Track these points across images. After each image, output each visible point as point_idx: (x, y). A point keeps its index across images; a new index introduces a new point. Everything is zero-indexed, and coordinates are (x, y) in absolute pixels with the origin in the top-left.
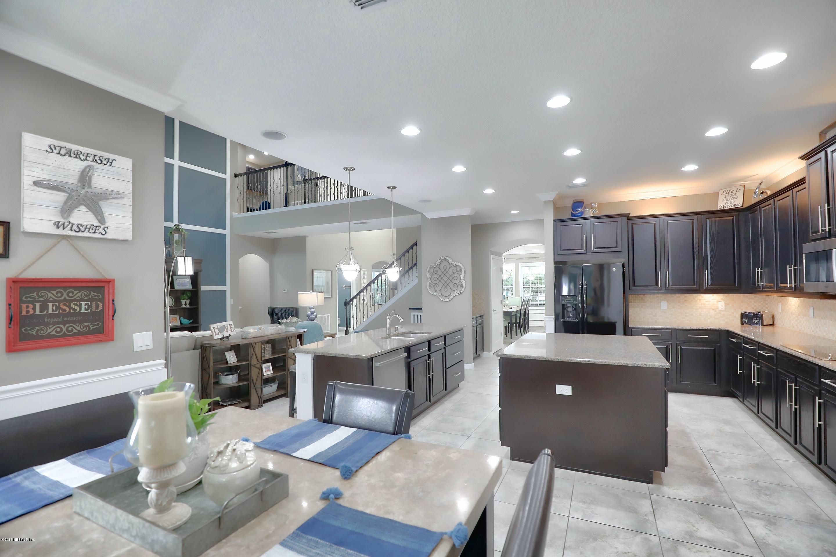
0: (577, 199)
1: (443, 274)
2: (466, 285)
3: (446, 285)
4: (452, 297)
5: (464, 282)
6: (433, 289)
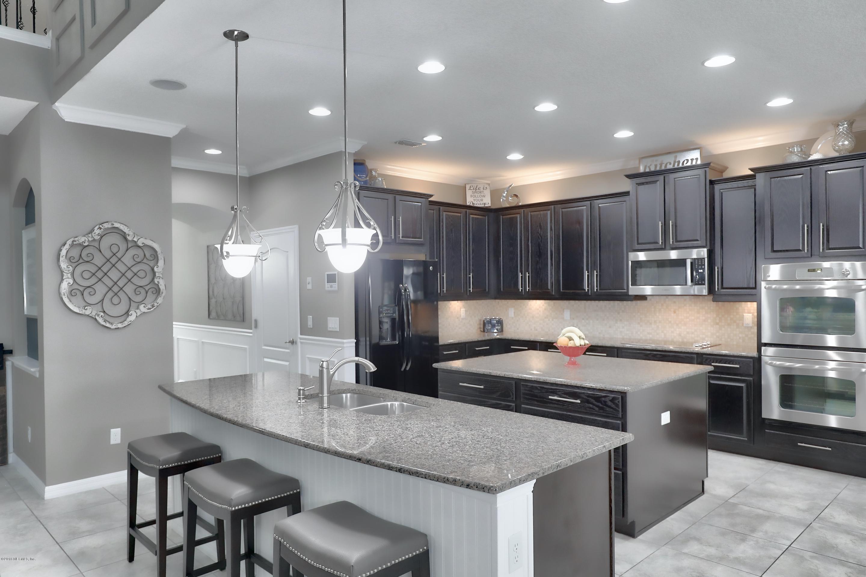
0: (360, 159)
1: (109, 265)
2: (166, 289)
3: (115, 289)
5: (162, 282)
6: (78, 298)
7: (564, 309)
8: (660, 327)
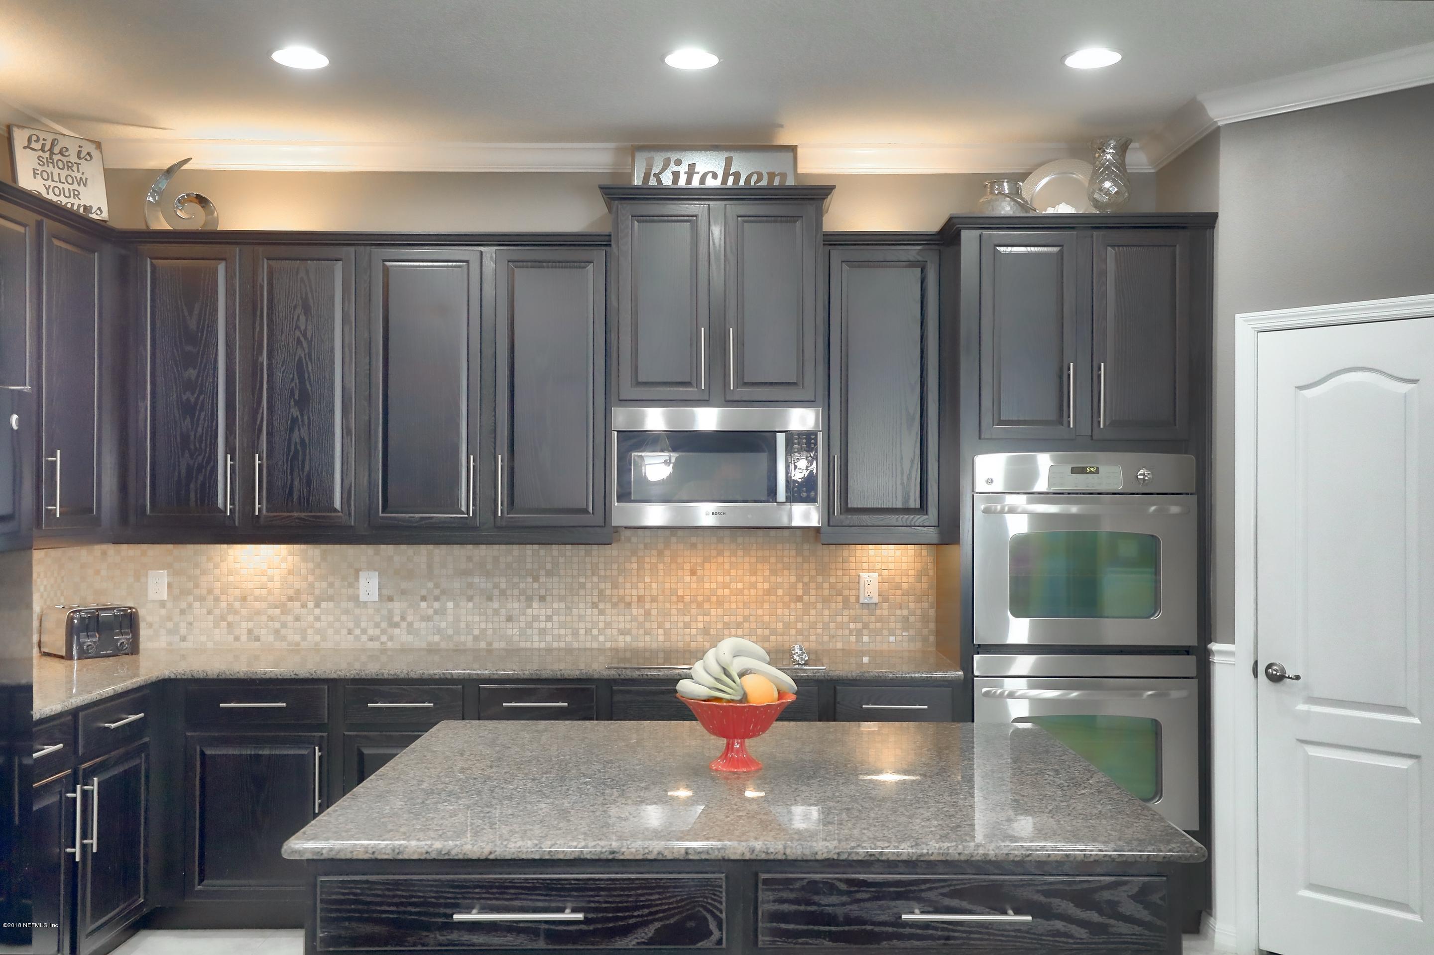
7: (357, 572)
8: (654, 612)
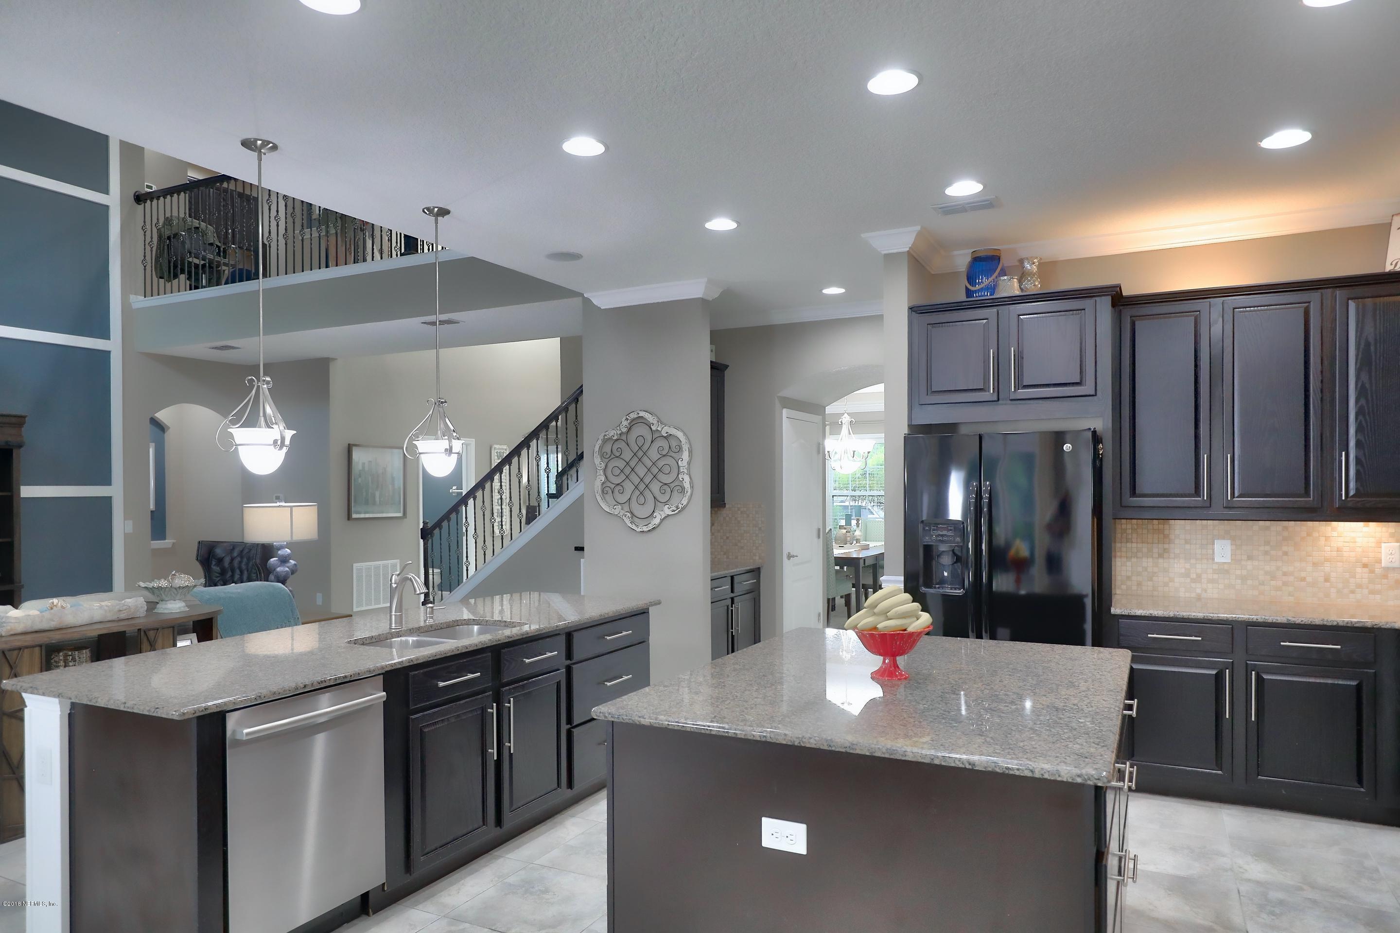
0: (983, 249)
1: (636, 459)
2: (692, 487)
3: (642, 487)
4: (657, 521)
5: (687, 479)
6: (609, 497)
